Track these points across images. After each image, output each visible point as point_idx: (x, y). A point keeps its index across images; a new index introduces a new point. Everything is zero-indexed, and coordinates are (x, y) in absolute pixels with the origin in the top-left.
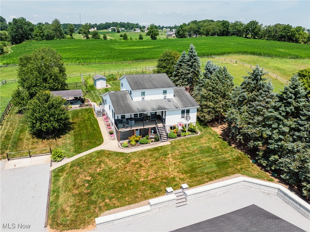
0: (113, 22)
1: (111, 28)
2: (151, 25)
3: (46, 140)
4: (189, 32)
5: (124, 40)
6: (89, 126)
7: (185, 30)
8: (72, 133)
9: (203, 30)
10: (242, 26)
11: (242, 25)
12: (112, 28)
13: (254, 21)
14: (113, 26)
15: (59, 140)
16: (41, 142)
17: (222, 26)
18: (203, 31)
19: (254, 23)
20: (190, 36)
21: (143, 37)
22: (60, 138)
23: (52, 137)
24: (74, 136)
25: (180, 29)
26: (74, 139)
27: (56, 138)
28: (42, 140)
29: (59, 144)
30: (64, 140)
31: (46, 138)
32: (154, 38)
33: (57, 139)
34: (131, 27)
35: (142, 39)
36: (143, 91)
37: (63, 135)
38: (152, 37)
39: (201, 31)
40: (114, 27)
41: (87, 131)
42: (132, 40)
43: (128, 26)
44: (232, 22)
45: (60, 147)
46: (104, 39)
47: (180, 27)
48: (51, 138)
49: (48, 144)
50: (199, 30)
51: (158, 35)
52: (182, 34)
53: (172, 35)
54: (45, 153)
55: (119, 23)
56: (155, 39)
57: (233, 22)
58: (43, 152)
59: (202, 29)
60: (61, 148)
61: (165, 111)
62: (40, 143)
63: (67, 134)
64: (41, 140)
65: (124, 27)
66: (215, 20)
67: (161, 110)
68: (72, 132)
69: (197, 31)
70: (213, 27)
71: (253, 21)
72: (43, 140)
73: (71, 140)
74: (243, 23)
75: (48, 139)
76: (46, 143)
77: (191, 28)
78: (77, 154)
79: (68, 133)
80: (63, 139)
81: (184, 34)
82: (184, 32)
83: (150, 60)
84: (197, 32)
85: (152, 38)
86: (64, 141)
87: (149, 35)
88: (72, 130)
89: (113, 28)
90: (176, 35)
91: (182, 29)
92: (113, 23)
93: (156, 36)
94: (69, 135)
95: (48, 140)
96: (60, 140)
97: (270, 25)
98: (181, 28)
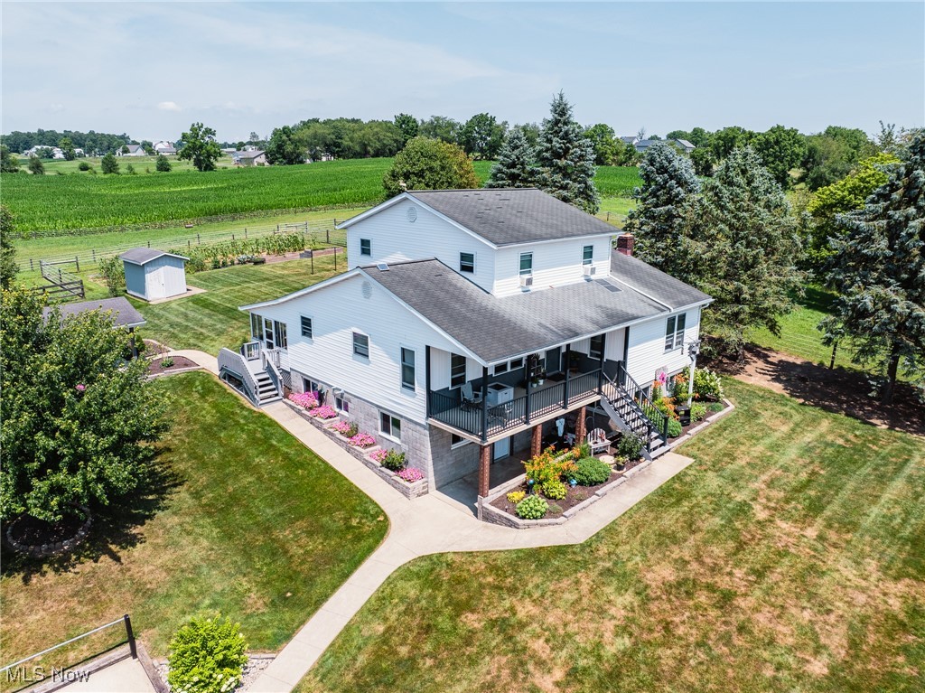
0: (39, 130)
1: (37, 149)
2: (193, 125)
3: (51, 575)
4: (310, 145)
5: (105, 173)
6: (252, 452)
7: (300, 141)
8: (182, 501)
9: (352, 140)
10: (453, 129)
11: (452, 125)
12: (39, 147)
13: (484, 114)
14: (40, 143)
15: (136, 554)
16: (20, 590)
17: (400, 131)
18: (351, 144)
19: (483, 121)
20: (315, 157)
21: (170, 162)
22: (132, 541)
23: (82, 546)
24: (210, 515)
25: (284, 137)
26: (216, 530)
27: (113, 547)
28: (26, 580)
29: (145, 579)
30: (166, 547)
31: (44, 560)
32: (207, 165)
33: (122, 554)
34: (106, 144)
35: (168, 170)
36: (525, 248)
37: (140, 520)
38: (198, 163)
39: (346, 142)
40: (45, 144)
41: (260, 479)
42: (134, 174)
43: (94, 141)
44: (423, 121)
45: (168, 596)
46: (35, 173)
47: (284, 133)
48: (78, 551)
49: (76, 594)
50: (339, 141)
51: (221, 156)
52: (292, 153)
53: (255, 160)
54: (86, 660)
55: (61, 134)
56: (211, 169)
57: (427, 120)
58: (72, 656)
59: (347, 138)
60: (175, 600)
61: (627, 329)
62: (22, 600)
63: (160, 514)
64: (19, 577)
65: (81, 146)
66: (365, 121)
67: (619, 323)
68: (180, 497)
69: (335, 143)
70: (377, 133)
71: (482, 115)
72: (34, 580)
73: (205, 543)
74: (456, 121)
75: (62, 564)
76: (62, 591)
77: (315, 136)
78: (309, 615)
79: (161, 504)
80: (156, 547)
81: (297, 151)
82: (296, 146)
83: (255, 213)
84: (336, 148)
85: (200, 168)
86: (166, 557)
87: (189, 157)
88: (175, 486)
89: (42, 149)
90: (267, 157)
91: (290, 140)
92: (41, 133)
93: (212, 160)
94: (175, 513)
95: (66, 569)
96: (137, 551)
97: (528, 125)
98: (288, 136)
